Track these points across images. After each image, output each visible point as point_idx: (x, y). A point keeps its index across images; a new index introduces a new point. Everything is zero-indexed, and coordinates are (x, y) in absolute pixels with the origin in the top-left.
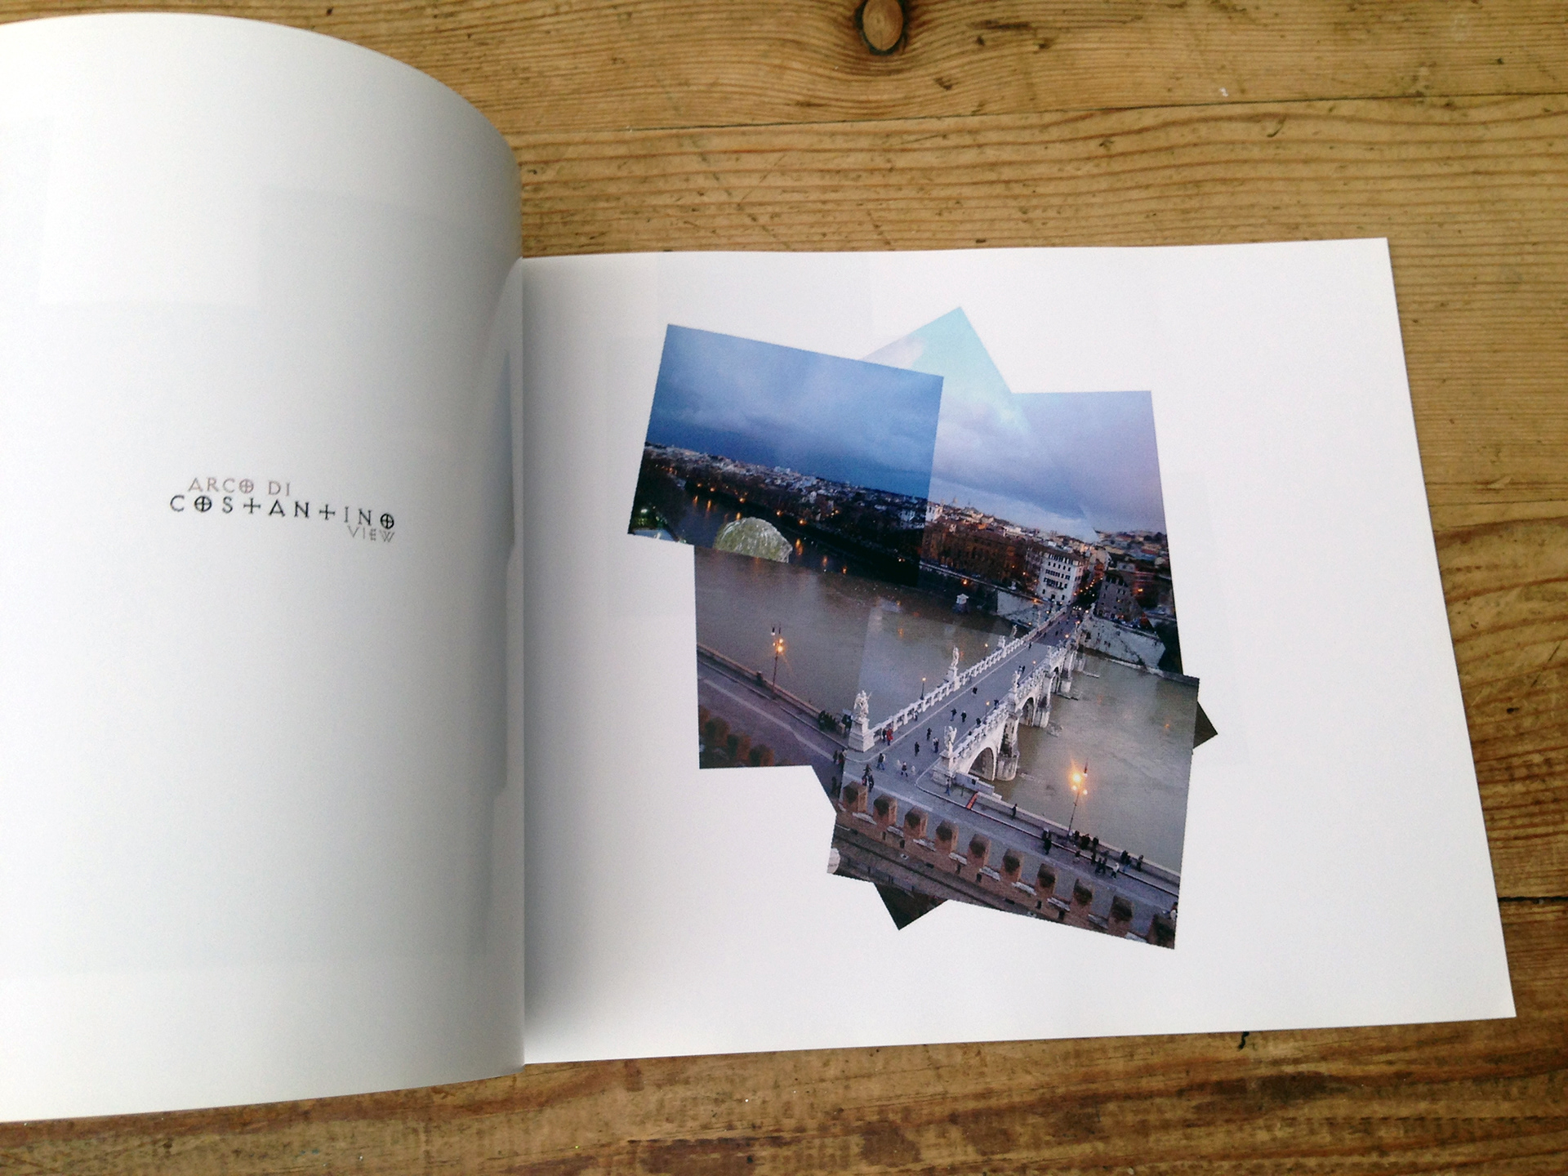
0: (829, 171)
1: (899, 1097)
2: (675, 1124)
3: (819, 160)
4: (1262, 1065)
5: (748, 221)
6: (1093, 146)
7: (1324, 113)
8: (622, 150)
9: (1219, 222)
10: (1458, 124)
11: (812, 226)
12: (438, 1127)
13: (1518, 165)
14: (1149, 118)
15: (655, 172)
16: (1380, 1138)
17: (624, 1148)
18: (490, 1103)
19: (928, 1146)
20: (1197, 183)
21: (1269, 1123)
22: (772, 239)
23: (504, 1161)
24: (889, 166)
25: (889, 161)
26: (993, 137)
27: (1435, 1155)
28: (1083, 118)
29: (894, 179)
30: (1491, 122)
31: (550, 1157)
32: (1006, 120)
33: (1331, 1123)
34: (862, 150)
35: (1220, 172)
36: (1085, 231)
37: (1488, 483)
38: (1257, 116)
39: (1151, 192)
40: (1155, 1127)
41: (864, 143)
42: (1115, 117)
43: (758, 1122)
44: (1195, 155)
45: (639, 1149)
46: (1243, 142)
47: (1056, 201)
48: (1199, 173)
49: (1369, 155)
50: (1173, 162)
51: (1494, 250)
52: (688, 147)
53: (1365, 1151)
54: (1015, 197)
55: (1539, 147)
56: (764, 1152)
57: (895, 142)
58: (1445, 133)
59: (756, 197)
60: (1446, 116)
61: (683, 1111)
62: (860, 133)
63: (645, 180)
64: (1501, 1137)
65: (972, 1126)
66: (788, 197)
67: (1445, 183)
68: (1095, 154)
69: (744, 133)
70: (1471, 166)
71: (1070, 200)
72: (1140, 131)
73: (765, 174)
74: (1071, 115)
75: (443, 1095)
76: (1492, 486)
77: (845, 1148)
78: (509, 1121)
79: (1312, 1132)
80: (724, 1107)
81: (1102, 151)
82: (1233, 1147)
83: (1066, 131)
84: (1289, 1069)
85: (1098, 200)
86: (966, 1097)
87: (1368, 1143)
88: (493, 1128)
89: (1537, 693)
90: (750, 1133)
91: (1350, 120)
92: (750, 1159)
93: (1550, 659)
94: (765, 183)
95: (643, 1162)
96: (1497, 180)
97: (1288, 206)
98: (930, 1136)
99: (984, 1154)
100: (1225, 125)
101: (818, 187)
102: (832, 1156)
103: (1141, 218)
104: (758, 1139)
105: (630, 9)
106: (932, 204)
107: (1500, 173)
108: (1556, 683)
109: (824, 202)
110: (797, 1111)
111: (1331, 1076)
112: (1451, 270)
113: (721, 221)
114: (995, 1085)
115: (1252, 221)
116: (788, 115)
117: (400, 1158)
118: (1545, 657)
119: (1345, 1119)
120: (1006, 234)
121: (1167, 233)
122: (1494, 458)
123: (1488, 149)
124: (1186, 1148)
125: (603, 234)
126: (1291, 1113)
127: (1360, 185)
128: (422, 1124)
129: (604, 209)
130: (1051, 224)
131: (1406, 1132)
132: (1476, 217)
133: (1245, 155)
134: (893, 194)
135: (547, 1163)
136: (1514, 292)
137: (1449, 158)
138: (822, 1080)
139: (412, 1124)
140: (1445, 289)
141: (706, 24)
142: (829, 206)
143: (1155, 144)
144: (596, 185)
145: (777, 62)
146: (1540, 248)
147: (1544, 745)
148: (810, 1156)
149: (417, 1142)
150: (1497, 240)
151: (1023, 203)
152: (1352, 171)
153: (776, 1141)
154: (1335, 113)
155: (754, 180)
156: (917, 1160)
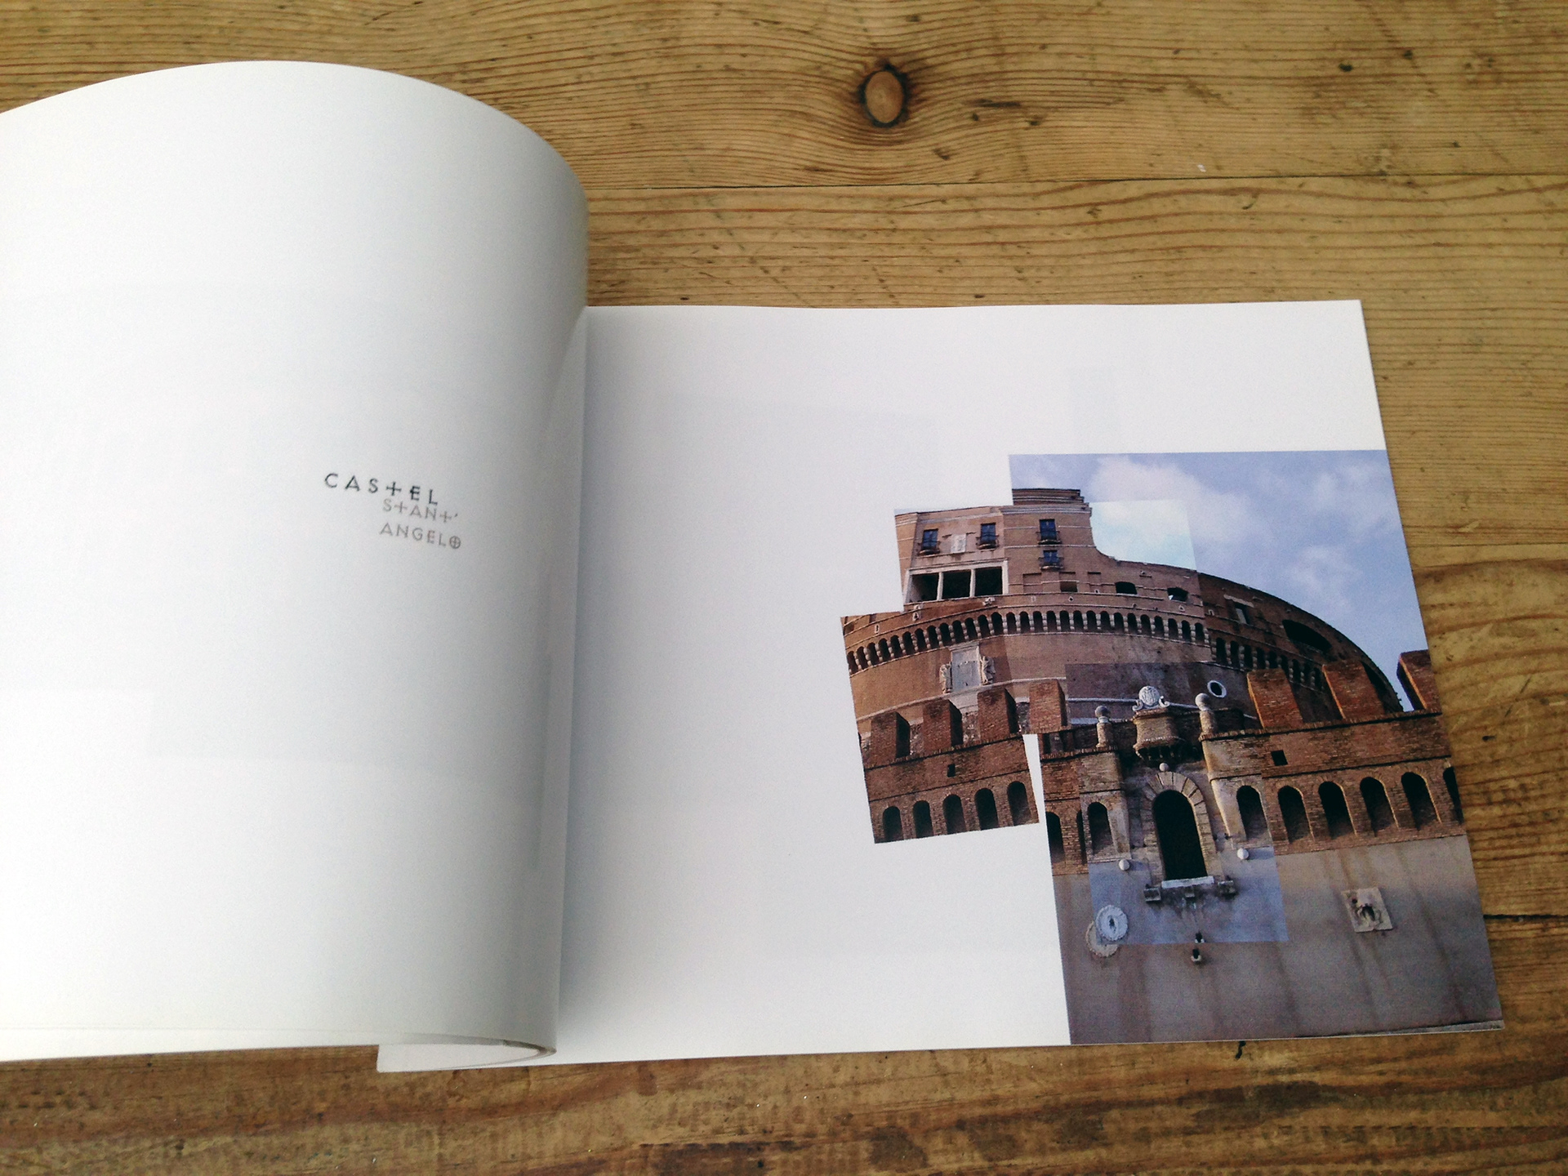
0: (836, 230)
1: (907, 1103)
2: (688, 1128)
3: (827, 221)
4: (1259, 1074)
5: (760, 273)
6: (1082, 214)
7: (1295, 188)
8: (641, 207)
9: (1200, 284)
10: (1420, 201)
11: (821, 278)
12: (452, 1130)
13: (1476, 238)
14: (1133, 190)
15: (672, 227)
16: (1373, 1146)
17: (636, 1151)
18: (504, 1106)
19: (936, 1152)
20: (1179, 249)
21: (1265, 1131)
22: (783, 290)
23: (516, 1165)
24: (891, 226)
25: (892, 222)
26: (990, 203)
27: (1426, 1164)
28: (1071, 188)
29: (897, 238)
30: (1450, 199)
31: (563, 1160)
32: (1001, 188)
33: (1326, 1131)
34: (866, 212)
35: (1201, 239)
36: (1076, 290)
37: (1458, 527)
38: (1233, 189)
39: (1137, 256)
40: (1157, 1135)
41: (868, 205)
42: (1103, 187)
43: (769, 1126)
44: (1174, 224)
45: (652, 1153)
46: (1221, 213)
47: (1047, 261)
48: (1181, 240)
49: (1338, 227)
50: (1156, 230)
51: (1455, 314)
52: (703, 204)
53: (1359, 1159)
54: (1011, 258)
55: (1495, 222)
56: (776, 1157)
57: (897, 205)
58: (1407, 208)
59: (768, 251)
60: (1407, 193)
61: (695, 1115)
62: (864, 197)
63: (662, 233)
64: (1489, 1146)
65: (979, 1132)
66: (798, 252)
67: (1408, 254)
68: (1084, 221)
69: (756, 194)
70: (1433, 238)
71: (1062, 261)
72: (1125, 201)
73: (775, 231)
74: (1062, 185)
75: (457, 1097)
76: (1463, 530)
77: (854, 1153)
78: (523, 1124)
79: (1307, 1140)
80: (736, 1111)
81: (1090, 218)
82: (1231, 1154)
83: (1057, 200)
84: (1284, 1079)
85: (1087, 261)
86: (972, 1103)
87: (1362, 1152)
88: (506, 1131)
89: (1509, 723)
90: (761, 1138)
91: (1319, 195)
92: (761, 1164)
93: (1522, 691)
94: (776, 240)
95: (655, 1166)
96: (1457, 252)
97: (1264, 271)
98: (938, 1142)
99: (990, 1160)
100: (1203, 197)
101: (825, 244)
102: (841, 1161)
103: (1127, 280)
104: (768, 1144)
105: (648, 80)
106: (932, 262)
107: (1461, 245)
108: (1528, 714)
109: (832, 258)
110: (807, 1116)
111: (1325, 1086)
112: (1417, 332)
113: (735, 273)
114: (1000, 1092)
115: (1231, 284)
116: (798, 179)
117: (413, 1161)
118: (1517, 688)
119: (1338, 1127)
120: (1003, 290)
121: (1152, 293)
122: (1464, 505)
123: (1447, 223)
124: (1186, 1155)
125: (623, 282)
126: (1286, 1122)
127: (1330, 254)
128: (436, 1127)
129: (624, 259)
130: (1045, 282)
131: (1398, 1140)
132: (1437, 285)
133: (1221, 225)
134: (896, 252)
135: (560, 1167)
136: (1475, 353)
137: (1411, 231)
138: (833, 1086)
139: (425, 1127)
140: (1412, 349)
141: (719, 95)
142: (836, 262)
143: (1140, 213)
144: (618, 238)
145: (786, 131)
146: (1499, 314)
147: (1519, 771)
148: (820, 1161)
149: (431, 1144)
150: (1460, 306)
151: (1018, 263)
152: (1322, 241)
153: (786, 1146)
154: (1304, 189)
155: (766, 237)
156: (925, 1165)
